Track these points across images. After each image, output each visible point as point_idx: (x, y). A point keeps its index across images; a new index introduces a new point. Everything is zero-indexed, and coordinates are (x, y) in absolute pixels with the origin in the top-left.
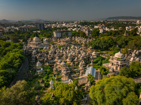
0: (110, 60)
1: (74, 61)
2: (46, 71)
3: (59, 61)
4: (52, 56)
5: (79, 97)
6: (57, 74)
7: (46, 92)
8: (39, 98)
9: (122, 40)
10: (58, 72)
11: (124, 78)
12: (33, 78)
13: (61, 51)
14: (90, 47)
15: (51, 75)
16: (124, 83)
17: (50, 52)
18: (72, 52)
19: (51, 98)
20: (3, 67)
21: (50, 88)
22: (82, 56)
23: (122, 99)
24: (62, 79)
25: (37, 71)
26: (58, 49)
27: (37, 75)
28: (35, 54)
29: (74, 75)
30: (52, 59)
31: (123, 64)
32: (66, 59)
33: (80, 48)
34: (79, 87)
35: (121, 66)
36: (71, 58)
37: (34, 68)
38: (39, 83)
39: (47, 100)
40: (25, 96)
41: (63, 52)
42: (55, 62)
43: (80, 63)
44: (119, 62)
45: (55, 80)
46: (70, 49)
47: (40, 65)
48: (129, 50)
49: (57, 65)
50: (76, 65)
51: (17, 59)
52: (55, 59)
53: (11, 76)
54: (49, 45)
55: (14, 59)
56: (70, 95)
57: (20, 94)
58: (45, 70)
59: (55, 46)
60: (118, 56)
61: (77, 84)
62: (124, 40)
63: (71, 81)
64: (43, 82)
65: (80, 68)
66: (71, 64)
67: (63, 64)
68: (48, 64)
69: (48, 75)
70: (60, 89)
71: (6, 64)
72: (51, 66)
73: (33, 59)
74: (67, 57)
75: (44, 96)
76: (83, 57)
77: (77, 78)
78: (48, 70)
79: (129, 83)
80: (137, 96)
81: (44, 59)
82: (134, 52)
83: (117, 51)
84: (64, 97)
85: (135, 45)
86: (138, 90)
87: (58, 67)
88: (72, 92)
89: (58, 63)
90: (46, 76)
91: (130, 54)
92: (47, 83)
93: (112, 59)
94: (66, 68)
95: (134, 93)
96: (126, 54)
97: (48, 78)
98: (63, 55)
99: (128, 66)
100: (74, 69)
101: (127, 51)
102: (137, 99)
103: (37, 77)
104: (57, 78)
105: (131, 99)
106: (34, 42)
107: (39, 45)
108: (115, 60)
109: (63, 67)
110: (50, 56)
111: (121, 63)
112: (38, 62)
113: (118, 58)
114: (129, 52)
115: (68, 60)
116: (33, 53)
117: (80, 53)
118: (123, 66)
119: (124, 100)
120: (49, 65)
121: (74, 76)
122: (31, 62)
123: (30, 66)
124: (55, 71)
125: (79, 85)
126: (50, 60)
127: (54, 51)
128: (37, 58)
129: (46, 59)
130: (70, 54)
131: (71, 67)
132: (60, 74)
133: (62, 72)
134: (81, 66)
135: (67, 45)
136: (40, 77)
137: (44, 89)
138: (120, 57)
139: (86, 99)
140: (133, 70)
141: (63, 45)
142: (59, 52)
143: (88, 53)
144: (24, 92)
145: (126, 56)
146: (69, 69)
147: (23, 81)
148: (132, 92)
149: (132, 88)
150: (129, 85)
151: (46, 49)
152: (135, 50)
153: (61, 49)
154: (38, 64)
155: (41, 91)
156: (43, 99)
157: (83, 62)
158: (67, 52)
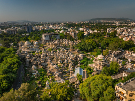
0: (94, 61)
1: (65, 63)
2: (41, 74)
3: (52, 64)
4: (44, 59)
5: (71, 93)
6: (51, 75)
7: (44, 91)
8: (39, 97)
9: (103, 42)
10: (51, 74)
11: (105, 77)
12: (30, 80)
13: (52, 54)
14: (77, 50)
15: (46, 77)
16: (105, 80)
17: (42, 55)
18: (62, 55)
19: (48, 96)
20: (3, 72)
21: (46, 88)
22: (70, 59)
23: (103, 92)
24: (56, 79)
25: (33, 74)
26: (49, 53)
27: (33, 77)
28: (28, 58)
29: (65, 75)
30: (45, 62)
31: (104, 64)
32: (57, 61)
33: (69, 51)
34: (70, 85)
35: (102, 66)
36: (61, 60)
37: (30, 71)
38: (36, 84)
39: (45, 98)
40: (31, 95)
41: (53, 55)
42: (48, 65)
43: (69, 65)
44: (101, 63)
45: (50, 81)
46: (59, 52)
47: (35, 68)
48: (109, 51)
49: (50, 67)
50: (66, 67)
51: (15, 64)
52: (47, 62)
53: (12, 79)
54: (40, 48)
55: (12, 64)
56: (64, 91)
57: (27, 94)
58: (40, 72)
59: (45, 49)
60: (100, 58)
61: (68, 83)
62: (105, 43)
63: (63, 81)
64: (40, 83)
65: (70, 68)
66: (62, 66)
67: (56, 66)
68: (41, 67)
69: (43, 76)
70: (57, 88)
71: (6, 69)
72: (44, 68)
73: (28, 63)
74: (57, 60)
75: (42, 95)
76: (72, 59)
77: (68, 78)
78: (42, 72)
79: (108, 80)
80: (113, 88)
81: (38, 62)
82: (114, 53)
83: (99, 53)
84: (59, 94)
85: (114, 46)
86: (114, 85)
87: (50, 69)
88: (66, 89)
89: (51, 66)
90: (42, 78)
91: (110, 55)
92: (43, 83)
93: (96, 61)
94: (58, 70)
95: (111, 87)
96: (107, 55)
97: (43, 79)
98: (54, 57)
99: (108, 65)
100: (65, 70)
101: (108, 53)
102: (113, 91)
103: (34, 79)
104: (51, 79)
105: (109, 91)
106: (26, 46)
107: (30, 49)
108: (97, 61)
109: (56, 69)
110: (43, 59)
111: (103, 64)
112: (34, 66)
113: (100, 60)
114: (109, 53)
115: (59, 62)
116: (27, 57)
117: (69, 56)
118: (104, 66)
119: (104, 92)
120: (43, 68)
121: (65, 77)
122: (26, 65)
123: (25, 70)
124: (49, 73)
125: (70, 83)
126: (43, 63)
127: (45, 54)
128: (32, 62)
129: (39, 62)
130: (60, 57)
131: (62, 69)
132: (53, 75)
133: (55, 74)
134: (71, 67)
135: (56, 48)
136: (37, 79)
137: (41, 89)
138: (102, 59)
139: (76, 94)
140: (112, 68)
141: (53, 48)
142: (50, 55)
143: (75, 55)
144: (29, 92)
145: (107, 57)
146: (60, 71)
147: (26, 84)
148: (109, 86)
149: (110, 83)
150: (108, 81)
151: (38, 52)
152: (114, 51)
153: (52, 52)
154: (33, 68)
155: (39, 90)
156: (41, 97)
157: (72, 64)
158: (58, 55)
